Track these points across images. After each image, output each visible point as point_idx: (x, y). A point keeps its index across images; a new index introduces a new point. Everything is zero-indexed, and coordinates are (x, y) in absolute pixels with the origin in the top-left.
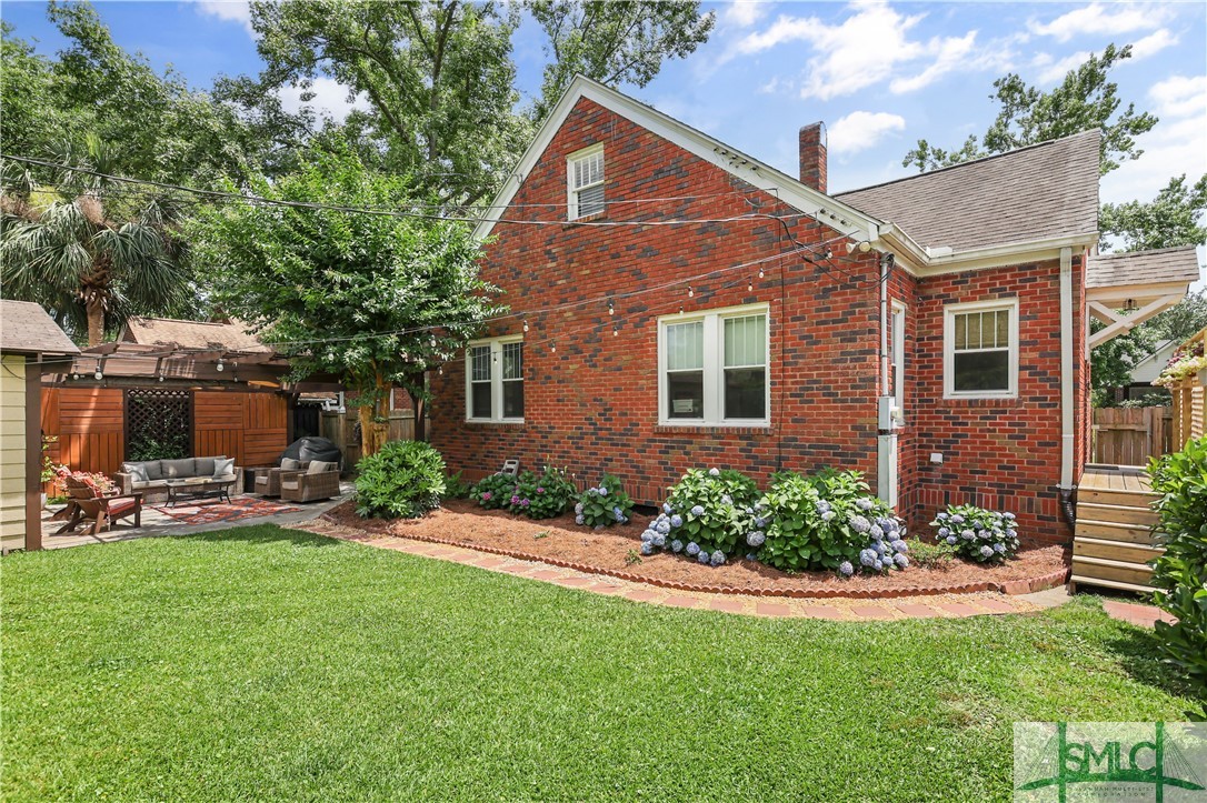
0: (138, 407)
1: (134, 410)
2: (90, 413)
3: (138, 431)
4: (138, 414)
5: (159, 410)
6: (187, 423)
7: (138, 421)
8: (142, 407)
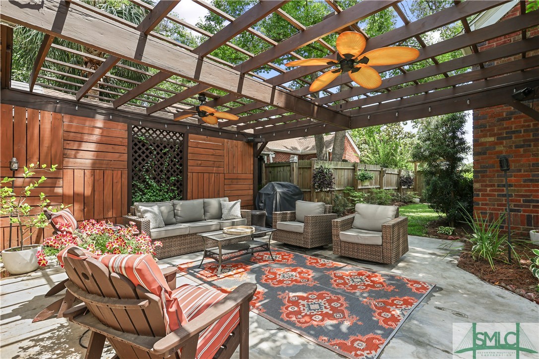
0: (140, 145)
1: (136, 148)
2: (92, 147)
3: (140, 170)
4: (140, 152)
5: (158, 150)
6: (181, 165)
7: (140, 159)
8: (143, 145)
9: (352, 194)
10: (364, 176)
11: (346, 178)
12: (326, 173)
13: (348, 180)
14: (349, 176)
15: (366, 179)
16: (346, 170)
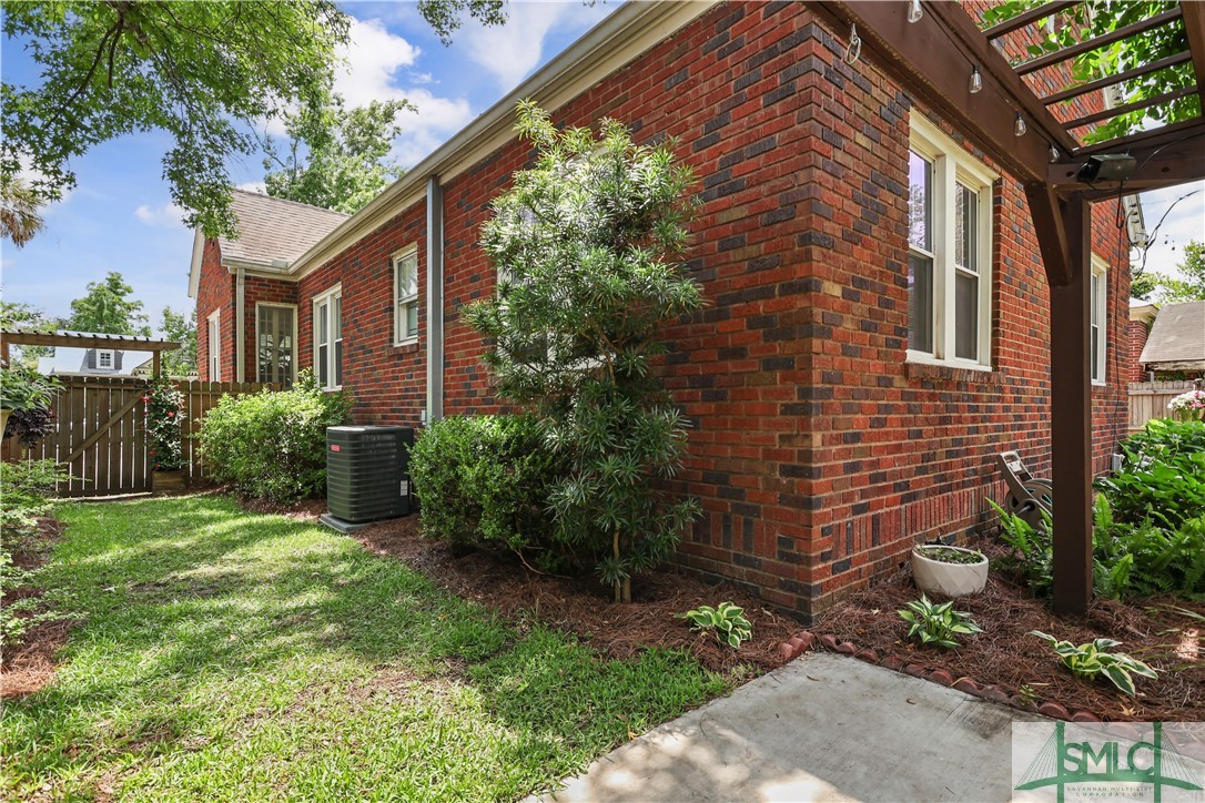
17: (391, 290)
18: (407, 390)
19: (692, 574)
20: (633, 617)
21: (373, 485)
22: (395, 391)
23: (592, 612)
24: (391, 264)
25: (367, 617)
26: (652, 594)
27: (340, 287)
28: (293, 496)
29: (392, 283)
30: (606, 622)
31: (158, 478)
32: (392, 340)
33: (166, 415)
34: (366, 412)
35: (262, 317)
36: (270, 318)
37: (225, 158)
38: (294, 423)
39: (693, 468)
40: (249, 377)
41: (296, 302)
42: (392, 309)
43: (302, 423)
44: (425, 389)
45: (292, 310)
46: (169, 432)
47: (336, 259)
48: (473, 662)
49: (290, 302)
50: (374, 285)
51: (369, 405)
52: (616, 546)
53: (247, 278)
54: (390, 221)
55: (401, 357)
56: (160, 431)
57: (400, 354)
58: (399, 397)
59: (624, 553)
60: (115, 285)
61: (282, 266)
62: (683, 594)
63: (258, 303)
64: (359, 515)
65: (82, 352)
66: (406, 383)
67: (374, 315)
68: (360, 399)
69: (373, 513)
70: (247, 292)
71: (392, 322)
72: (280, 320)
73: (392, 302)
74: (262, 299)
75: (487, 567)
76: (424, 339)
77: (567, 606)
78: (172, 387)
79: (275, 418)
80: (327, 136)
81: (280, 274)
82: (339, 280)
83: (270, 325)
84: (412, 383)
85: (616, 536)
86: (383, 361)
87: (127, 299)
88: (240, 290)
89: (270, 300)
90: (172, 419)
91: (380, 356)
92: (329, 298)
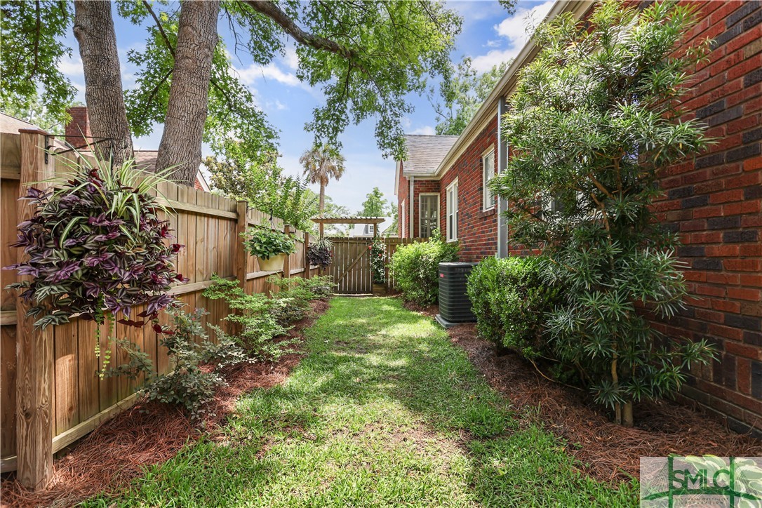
9: (235, 304)
10: (269, 243)
11: (211, 246)
12: (130, 221)
13: (218, 256)
14: (222, 243)
15: (277, 251)
16: (212, 221)
17: (481, 177)
18: (489, 240)
19: (712, 415)
20: (627, 442)
21: (462, 299)
22: (482, 240)
23: (588, 425)
24: (481, 161)
25: (428, 385)
26: (657, 424)
27: (457, 180)
28: (426, 302)
29: (482, 172)
30: (600, 438)
31: (376, 288)
32: (482, 209)
33: (378, 255)
34: (469, 254)
35: (422, 202)
36: (426, 202)
37: (400, 119)
38: (426, 260)
39: (713, 309)
40: (416, 235)
41: (439, 192)
42: (482, 189)
43: (430, 260)
44: (497, 238)
45: (437, 196)
46: (379, 264)
47: (456, 163)
48: (476, 437)
49: (436, 192)
50: (473, 175)
51: (470, 249)
52: (614, 372)
53: (415, 181)
54: (481, 133)
55: (485, 218)
56: (375, 263)
57: (485, 217)
58: (485, 244)
59: (624, 380)
60: (376, 193)
61: (432, 172)
62: (694, 433)
63: (420, 194)
64: (453, 317)
65: (363, 226)
66: (489, 235)
67: (473, 194)
68: (466, 246)
69: (462, 317)
70: (415, 189)
71: (482, 197)
72: (431, 202)
73: (482, 185)
74: (422, 192)
75: (516, 367)
76: (496, 206)
77: (566, 413)
78: (381, 241)
79: (418, 256)
80: (454, 93)
81: (431, 177)
82: (456, 175)
83: (426, 206)
84: (491, 235)
85: (614, 363)
86: (477, 222)
87: (381, 199)
88: (412, 188)
89: (426, 192)
90: (380, 257)
91: (475, 219)
92: (452, 188)
